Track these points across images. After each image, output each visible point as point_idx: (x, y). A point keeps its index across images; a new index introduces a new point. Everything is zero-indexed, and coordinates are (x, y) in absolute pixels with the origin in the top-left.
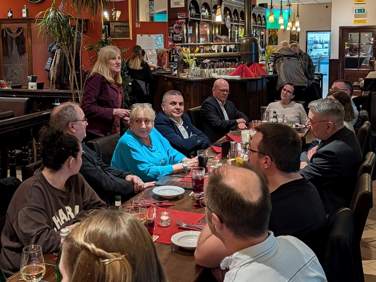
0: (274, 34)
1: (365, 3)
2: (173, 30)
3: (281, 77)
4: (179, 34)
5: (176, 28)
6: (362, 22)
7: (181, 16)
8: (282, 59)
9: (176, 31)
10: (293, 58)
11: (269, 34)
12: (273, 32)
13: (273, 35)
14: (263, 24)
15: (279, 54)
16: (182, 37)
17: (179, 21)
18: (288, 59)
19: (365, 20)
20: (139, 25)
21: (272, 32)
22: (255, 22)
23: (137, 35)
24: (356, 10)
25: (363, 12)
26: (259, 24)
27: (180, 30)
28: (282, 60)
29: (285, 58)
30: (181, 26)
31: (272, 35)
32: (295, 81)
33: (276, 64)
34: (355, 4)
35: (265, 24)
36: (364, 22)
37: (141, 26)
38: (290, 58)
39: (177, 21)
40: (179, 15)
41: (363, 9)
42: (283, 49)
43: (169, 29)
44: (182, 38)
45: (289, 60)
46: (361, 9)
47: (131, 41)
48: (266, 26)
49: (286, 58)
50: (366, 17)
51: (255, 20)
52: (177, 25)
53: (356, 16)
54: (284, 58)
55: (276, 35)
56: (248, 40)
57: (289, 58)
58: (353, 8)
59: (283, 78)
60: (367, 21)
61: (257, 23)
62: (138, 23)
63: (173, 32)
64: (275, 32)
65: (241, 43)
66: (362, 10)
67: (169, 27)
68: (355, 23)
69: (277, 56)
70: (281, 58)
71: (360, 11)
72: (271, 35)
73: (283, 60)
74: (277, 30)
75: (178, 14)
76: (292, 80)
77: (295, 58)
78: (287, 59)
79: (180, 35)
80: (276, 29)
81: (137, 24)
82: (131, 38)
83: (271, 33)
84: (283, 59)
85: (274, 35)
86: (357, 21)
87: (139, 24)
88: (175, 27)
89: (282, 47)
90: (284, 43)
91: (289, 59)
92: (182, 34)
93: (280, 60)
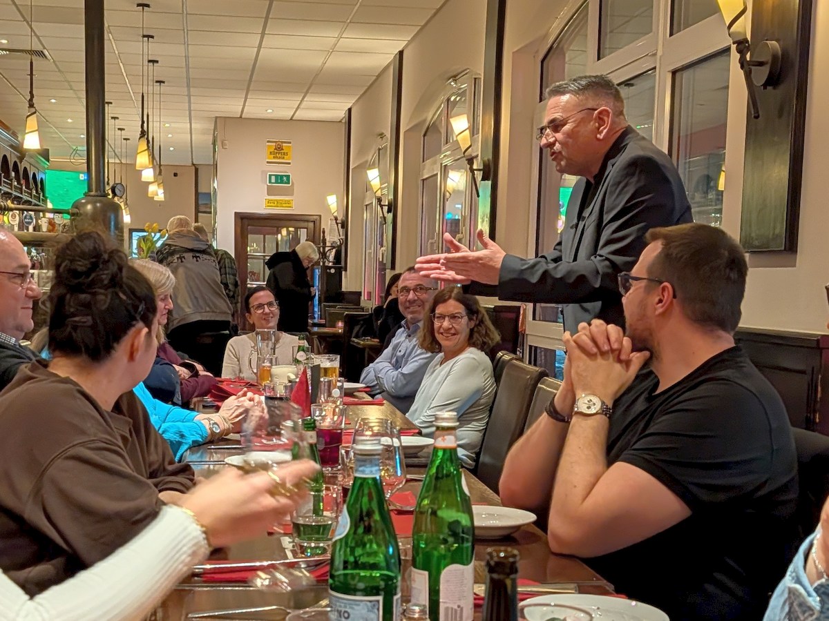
1: (289, 163)
6: (284, 205)
8: (180, 258)
10: (205, 256)
14: (42, 199)
15: (169, 245)
18: (195, 259)
19: (288, 202)
22: (27, 191)
24: (270, 176)
25: (285, 183)
26: (35, 197)
28: (180, 260)
32: (215, 310)
34: (268, 162)
36: (287, 205)
38: (199, 257)
41: (285, 176)
42: (179, 235)
45: (197, 261)
46: (282, 176)
49: (191, 254)
50: (292, 195)
51: (28, 186)
53: (270, 191)
54: (184, 254)
56: (98, 205)
57: (197, 255)
58: (264, 172)
60: (293, 204)
61: (31, 194)
65: (81, 212)
66: (285, 178)
68: (268, 206)
70: (178, 256)
71: (280, 179)
73: (183, 259)
76: (209, 306)
77: (209, 257)
78: (193, 257)
84: (184, 257)
86: (273, 201)
89: (176, 230)
90: (181, 219)
91: (197, 257)
93: (176, 260)
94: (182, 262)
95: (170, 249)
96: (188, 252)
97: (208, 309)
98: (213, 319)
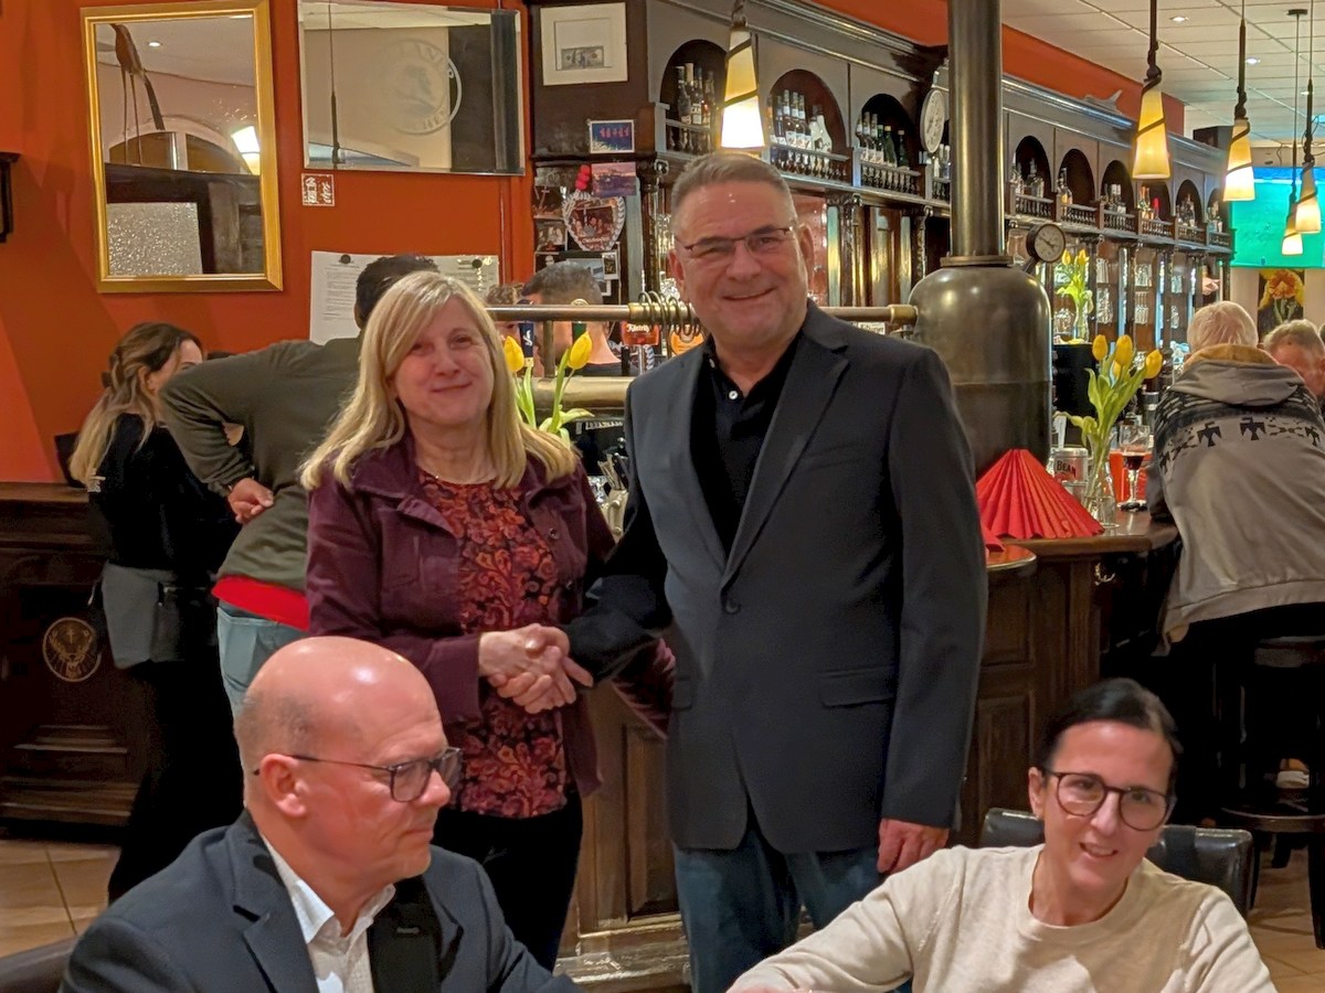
0: (1283, 293)
2: (564, 228)
3: (1205, 554)
4: (597, 255)
5: (578, 214)
7: (608, 142)
9: (584, 237)
10: (1280, 421)
11: (1261, 296)
12: (1282, 285)
13: (1279, 302)
14: (1214, 236)
15: (1183, 396)
16: (616, 276)
17: (599, 170)
18: (1248, 432)
20: (326, 195)
21: (1276, 284)
22: (1160, 223)
23: (314, 253)
26: (1189, 236)
27: (605, 232)
28: (1205, 439)
29: (1228, 425)
30: (611, 204)
31: (1276, 298)
33: (1170, 464)
35: (1228, 237)
37: (337, 194)
38: (1261, 425)
39: (584, 168)
40: (598, 137)
42: (1211, 363)
43: (535, 220)
44: (614, 282)
45: (1255, 437)
47: (277, 293)
48: (1231, 246)
49: (1238, 420)
51: (1165, 214)
52: (587, 197)
54: (1218, 423)
55: (1293, 299)
57: (1257, 419)
59: (1220, 560)
61: (1172, 229)
62: (319, 181)
63: (559, 242)
64: (1291, 283)
67: (534, 213)
69: (1171, 407)
70: (1200, 427)
72: (1272, 300)
73: (1215, 437)
74: (1302, 276)
75: (591, 123)
77: (1290, 423)
78: (1243, 427)
79: (606, 261)
80: (1292, 269)
81: (311, 182)
82: (273, 275)
83: (1268, 290)
84: (1217, 430)
85: (1283, 302)
87: (326, 186)
88: (572, 207)
89: (1204, 350)
91: (1253, 427)
92: (614, 255)
93: (1195, 440)
94: (1211, 444)
95: (1181, 408)
96: (1230, 414)
97: (1291, 573)
98: (1306, 599)
